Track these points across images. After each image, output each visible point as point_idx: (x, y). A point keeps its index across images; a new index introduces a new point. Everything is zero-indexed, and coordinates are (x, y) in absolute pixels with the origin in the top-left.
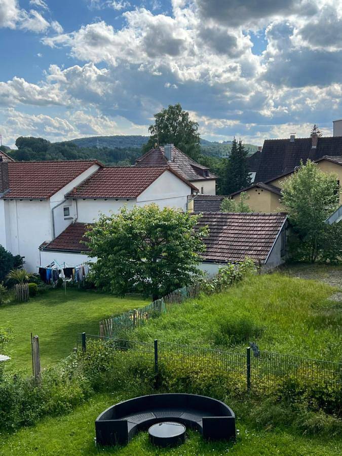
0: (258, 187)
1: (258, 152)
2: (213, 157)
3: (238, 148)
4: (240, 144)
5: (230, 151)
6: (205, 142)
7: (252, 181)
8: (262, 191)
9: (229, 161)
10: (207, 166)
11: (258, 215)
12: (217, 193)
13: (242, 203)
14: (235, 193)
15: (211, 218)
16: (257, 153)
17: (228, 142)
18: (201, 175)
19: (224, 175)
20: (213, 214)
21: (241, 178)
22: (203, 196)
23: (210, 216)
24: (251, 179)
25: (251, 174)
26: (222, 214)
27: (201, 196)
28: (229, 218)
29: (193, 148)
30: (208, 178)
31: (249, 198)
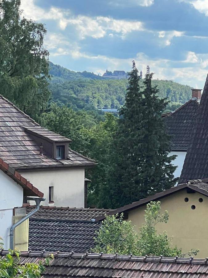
0: (191, 191)
1: (191, 104)
2: (80, 111)
3: (142, 90)
4: (148, 81)
5: (123, 97)
6: (60, 71)
7: (177, 174)
8: (201, 200)
9: (120, 121)
10: (64, 133)
11: (190, 264)
12: (88, 203)
13: (150, 231)
14: (134, 204)
15: (72, 267)
16: (187, 104)
17: (117, 73)
18: (50, 155)
19: (107, 156)
20: (79, 258)
21: (150, 166)
22: (54, 208)
23: (69, 263)
24: (173, 169)
25: (174, 158)
26: (100, 259)
27: (48, 208)
28: (118, 270)
29: (28, 85)
30: (66, 162)
31: (166, 218)
